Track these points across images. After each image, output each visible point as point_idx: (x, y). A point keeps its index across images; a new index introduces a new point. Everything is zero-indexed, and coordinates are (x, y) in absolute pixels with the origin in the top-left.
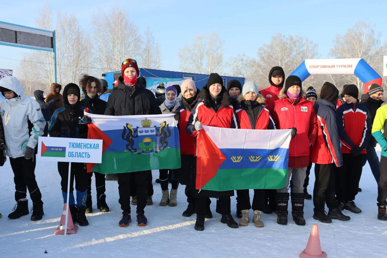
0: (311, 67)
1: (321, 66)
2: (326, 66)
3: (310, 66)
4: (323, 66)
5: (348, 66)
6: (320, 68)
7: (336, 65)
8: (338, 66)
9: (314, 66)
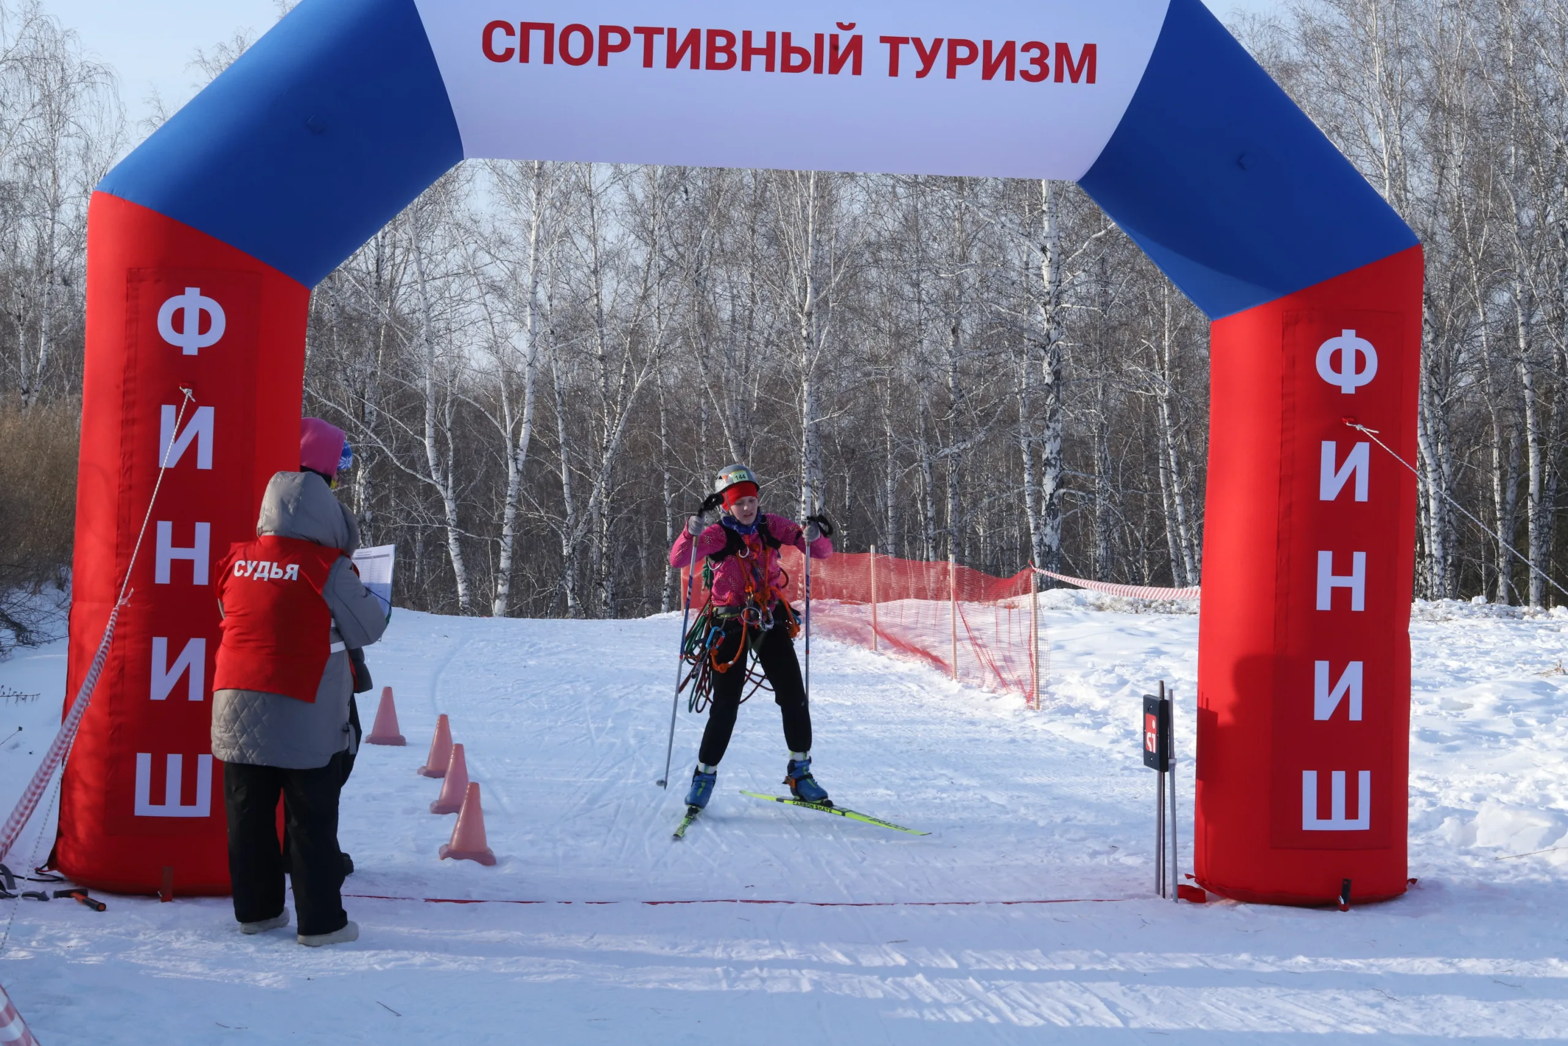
0: (501, 41)
1: (660, 43)
2: (730, 38)
3: (499, 33)
4: (694, 35)
5: (1038, 61)
6: (648, 62)
7: (884, 39)
8: (902, 47)
9: (548, 29)
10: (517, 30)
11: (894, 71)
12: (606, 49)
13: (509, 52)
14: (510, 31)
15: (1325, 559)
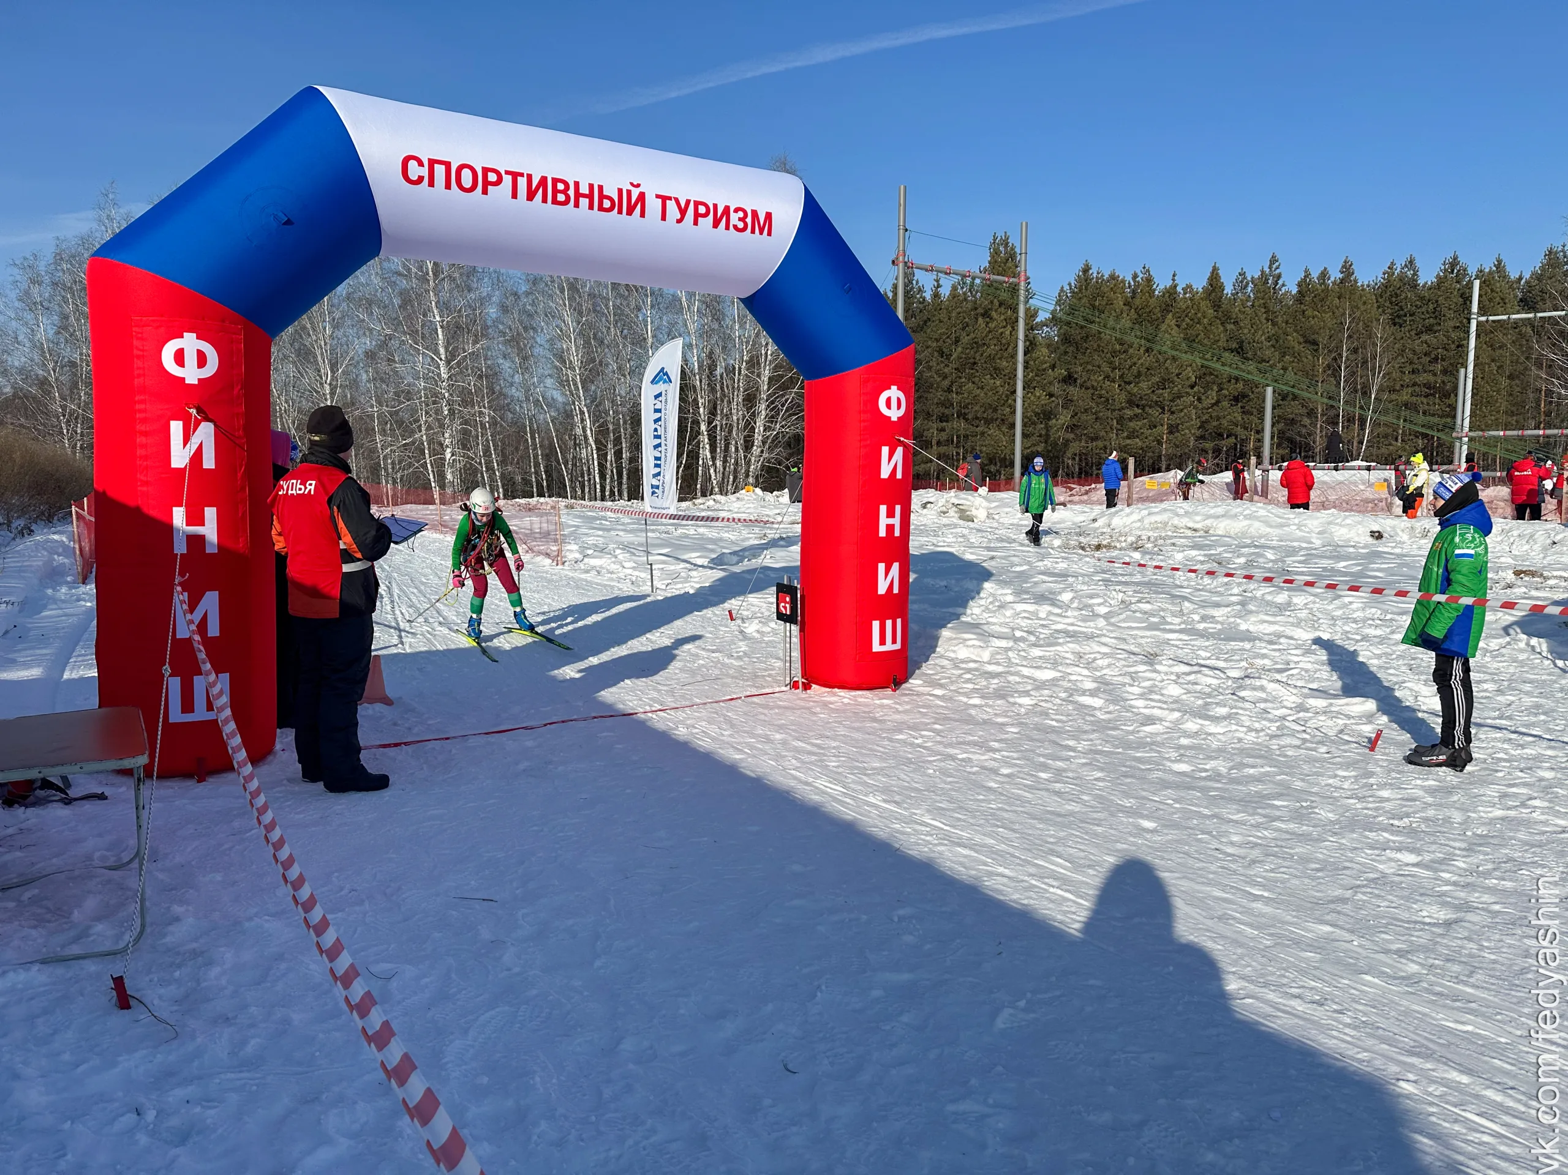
0: (414, 170)
1: (522, 182)
2: (566, 185)
3: (413, 164)
4: (544, 180)
5: (742, 220)
6: (515, 195)
7: (658, 196)
8: (668, 202)
9: (448, 165)
10: (426, 163)
11: (664, 218)
12: (486, 183)
13: (420, 179)
14: (421, 164)
15: (883, 509)
